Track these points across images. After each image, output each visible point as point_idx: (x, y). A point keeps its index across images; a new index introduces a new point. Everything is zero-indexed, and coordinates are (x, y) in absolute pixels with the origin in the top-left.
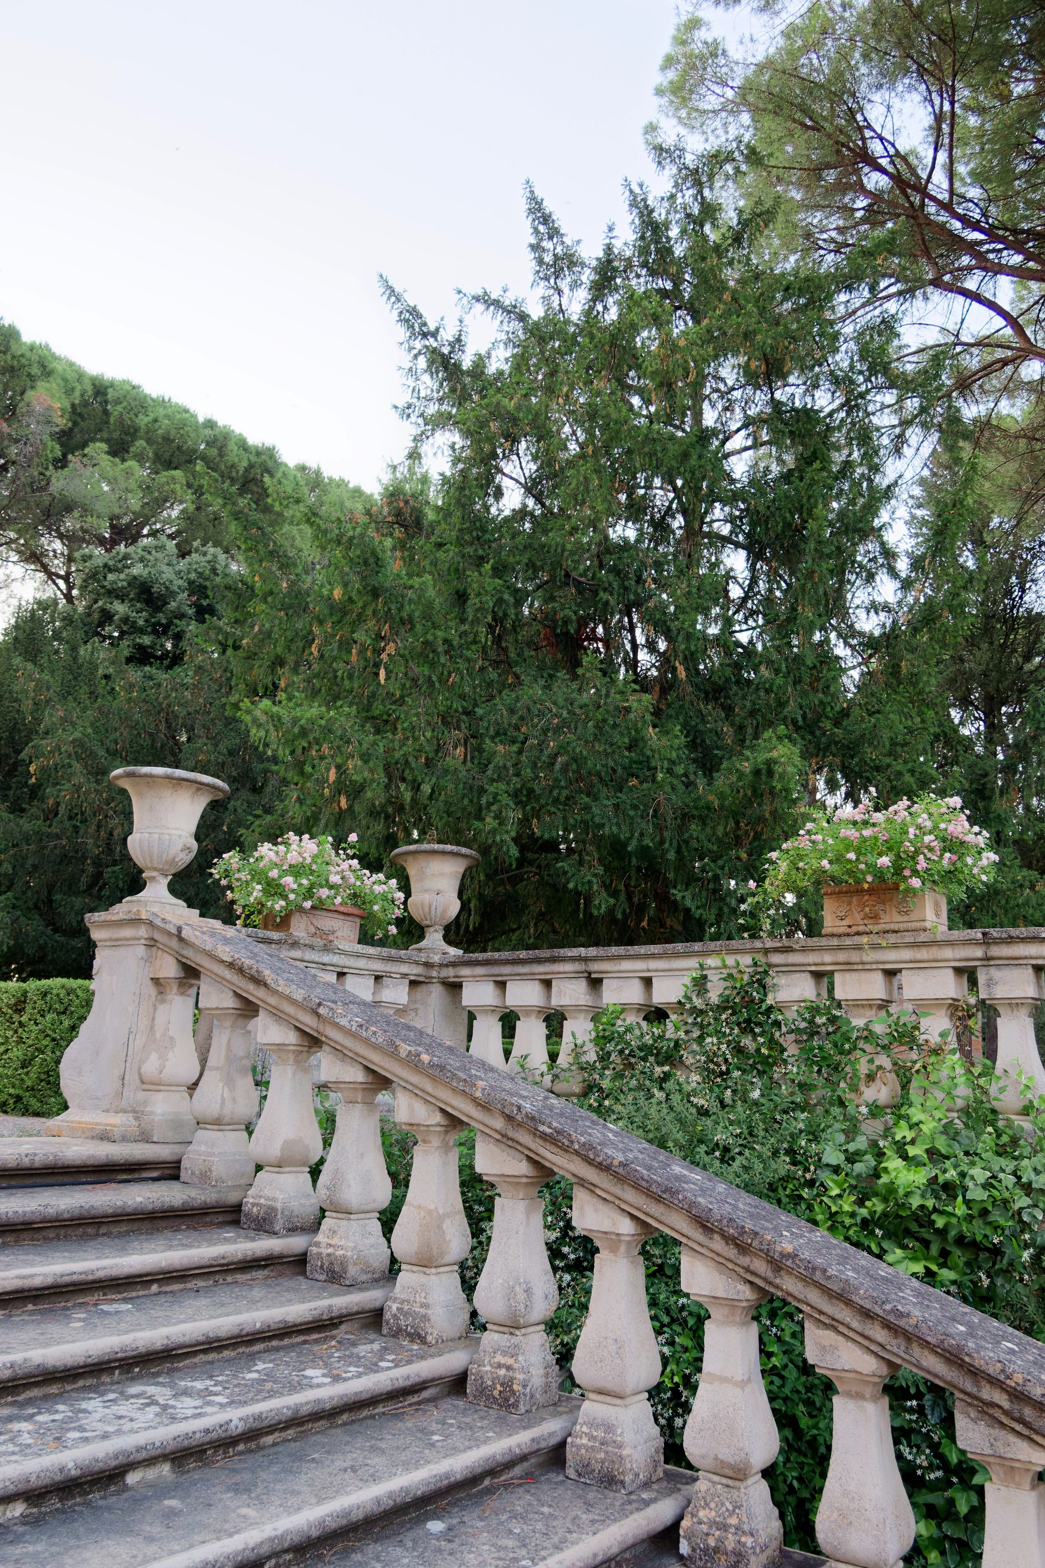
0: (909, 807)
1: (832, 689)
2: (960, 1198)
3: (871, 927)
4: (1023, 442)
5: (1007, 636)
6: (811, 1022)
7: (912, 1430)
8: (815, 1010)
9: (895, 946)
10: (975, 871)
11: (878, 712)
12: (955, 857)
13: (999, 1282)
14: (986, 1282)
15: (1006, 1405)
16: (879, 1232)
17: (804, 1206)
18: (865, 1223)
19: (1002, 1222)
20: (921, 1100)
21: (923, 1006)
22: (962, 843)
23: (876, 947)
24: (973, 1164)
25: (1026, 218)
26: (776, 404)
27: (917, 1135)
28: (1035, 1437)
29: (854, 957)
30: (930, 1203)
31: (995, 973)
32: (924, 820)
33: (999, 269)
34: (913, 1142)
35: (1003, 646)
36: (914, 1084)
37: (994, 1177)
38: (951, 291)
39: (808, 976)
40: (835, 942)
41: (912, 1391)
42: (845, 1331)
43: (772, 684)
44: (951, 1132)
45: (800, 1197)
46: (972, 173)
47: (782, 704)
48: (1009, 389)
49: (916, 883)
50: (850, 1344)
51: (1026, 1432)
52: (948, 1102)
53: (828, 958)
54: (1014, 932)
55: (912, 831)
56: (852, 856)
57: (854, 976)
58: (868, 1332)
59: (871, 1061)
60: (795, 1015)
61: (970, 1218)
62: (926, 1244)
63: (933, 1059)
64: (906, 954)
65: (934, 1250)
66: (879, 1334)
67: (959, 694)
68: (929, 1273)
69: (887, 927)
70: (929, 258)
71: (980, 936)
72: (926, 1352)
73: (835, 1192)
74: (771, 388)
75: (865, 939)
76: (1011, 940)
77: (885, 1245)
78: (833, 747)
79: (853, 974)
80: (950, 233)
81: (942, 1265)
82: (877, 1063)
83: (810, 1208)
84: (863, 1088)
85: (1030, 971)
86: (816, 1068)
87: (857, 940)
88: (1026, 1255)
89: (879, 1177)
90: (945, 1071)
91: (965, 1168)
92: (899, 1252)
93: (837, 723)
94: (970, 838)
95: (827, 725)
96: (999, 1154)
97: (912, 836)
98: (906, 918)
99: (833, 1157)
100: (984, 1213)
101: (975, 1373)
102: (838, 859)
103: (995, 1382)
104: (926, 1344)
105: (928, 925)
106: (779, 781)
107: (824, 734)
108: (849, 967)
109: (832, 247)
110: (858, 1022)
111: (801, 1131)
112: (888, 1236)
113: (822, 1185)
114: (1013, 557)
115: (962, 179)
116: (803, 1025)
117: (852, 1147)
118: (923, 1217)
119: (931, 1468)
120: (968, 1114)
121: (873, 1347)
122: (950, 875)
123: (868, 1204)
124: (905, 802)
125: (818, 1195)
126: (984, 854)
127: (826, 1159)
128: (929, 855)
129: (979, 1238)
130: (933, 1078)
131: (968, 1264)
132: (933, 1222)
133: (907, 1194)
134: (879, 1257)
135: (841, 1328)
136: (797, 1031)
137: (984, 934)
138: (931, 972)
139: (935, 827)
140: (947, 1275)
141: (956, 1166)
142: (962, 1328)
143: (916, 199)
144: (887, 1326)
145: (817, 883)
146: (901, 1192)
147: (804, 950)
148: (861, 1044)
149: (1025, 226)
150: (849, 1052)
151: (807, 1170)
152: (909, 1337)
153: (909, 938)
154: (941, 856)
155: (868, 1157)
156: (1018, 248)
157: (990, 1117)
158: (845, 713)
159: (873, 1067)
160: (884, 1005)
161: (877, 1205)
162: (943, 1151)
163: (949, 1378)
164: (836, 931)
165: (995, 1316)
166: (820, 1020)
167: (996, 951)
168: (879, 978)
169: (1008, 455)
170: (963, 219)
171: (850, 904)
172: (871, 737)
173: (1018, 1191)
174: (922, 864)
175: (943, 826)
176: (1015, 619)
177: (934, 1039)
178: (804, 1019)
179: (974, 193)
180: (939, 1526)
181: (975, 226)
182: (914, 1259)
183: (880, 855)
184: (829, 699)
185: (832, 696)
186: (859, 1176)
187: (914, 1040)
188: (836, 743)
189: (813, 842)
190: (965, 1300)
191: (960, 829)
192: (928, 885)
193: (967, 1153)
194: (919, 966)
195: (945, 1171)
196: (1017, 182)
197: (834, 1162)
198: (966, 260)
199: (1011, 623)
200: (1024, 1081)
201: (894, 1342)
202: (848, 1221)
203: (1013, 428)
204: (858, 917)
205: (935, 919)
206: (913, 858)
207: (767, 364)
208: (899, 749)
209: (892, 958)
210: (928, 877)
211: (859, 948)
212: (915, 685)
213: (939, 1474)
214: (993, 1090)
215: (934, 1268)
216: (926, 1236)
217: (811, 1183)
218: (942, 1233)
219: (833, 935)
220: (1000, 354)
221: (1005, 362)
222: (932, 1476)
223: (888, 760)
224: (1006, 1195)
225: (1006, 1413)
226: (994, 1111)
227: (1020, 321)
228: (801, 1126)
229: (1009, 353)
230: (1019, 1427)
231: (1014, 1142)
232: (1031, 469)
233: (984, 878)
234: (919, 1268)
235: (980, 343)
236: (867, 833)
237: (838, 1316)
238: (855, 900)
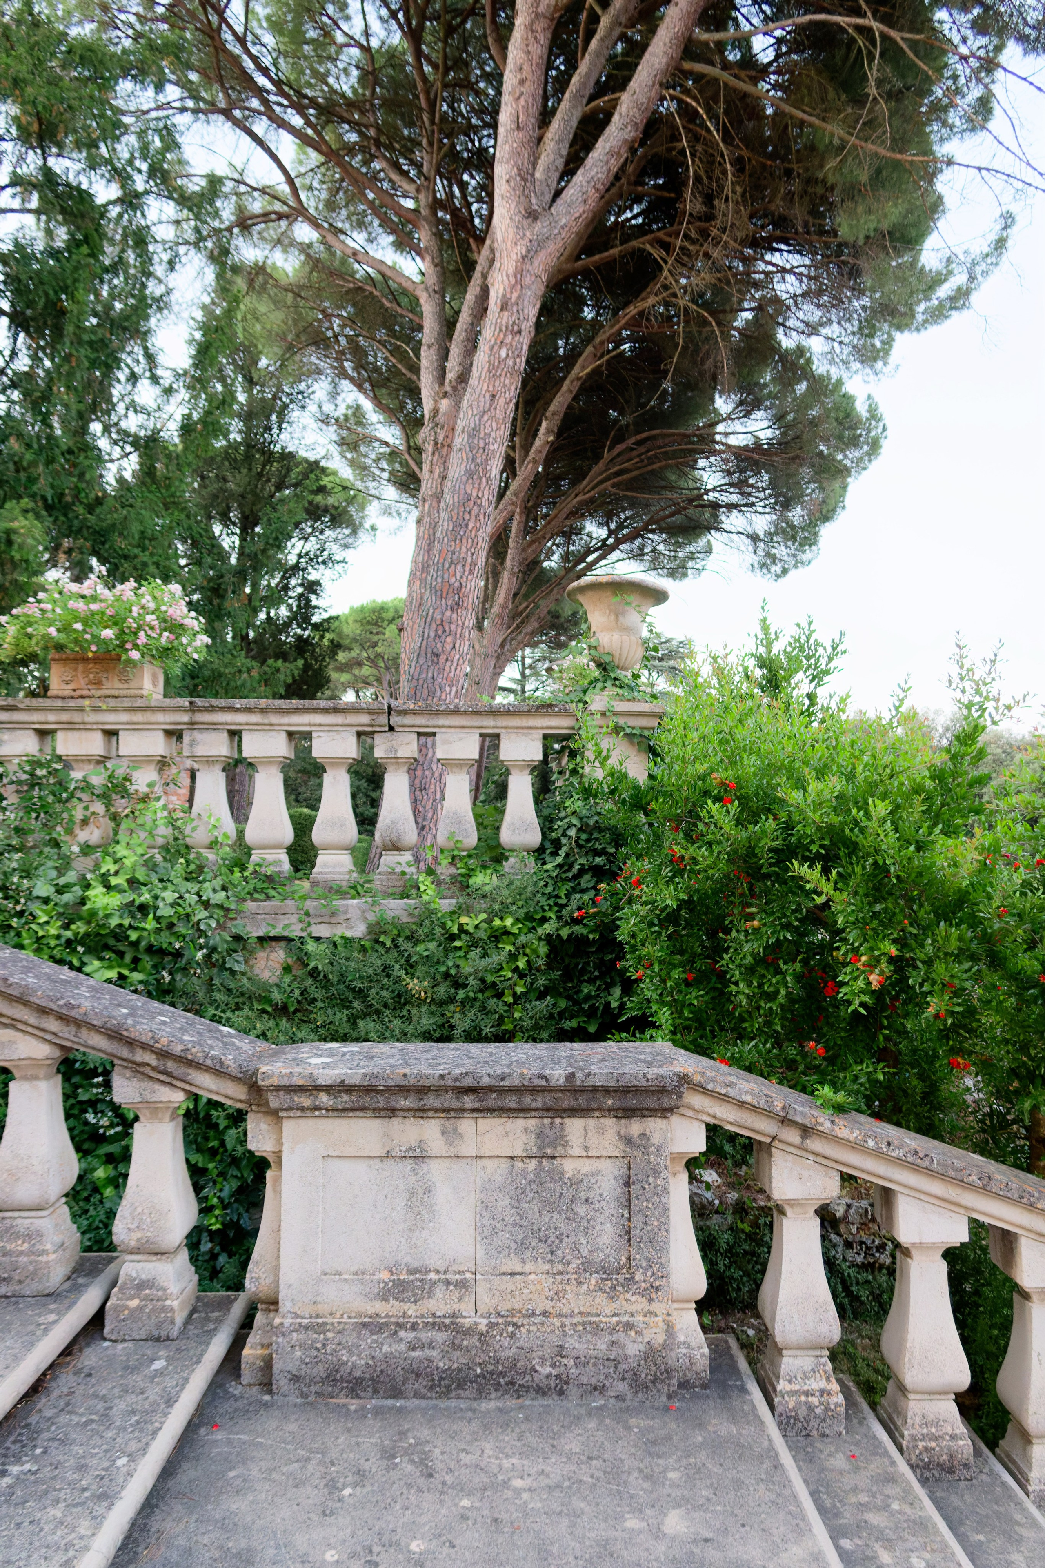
0: (137, 589)
1: (88, 477)
2: (151, 916)
3: (93, 692)
4: (290, 295)
5: (264, 466)
6: (32, 775)
7: (98, 1101)
8: (36, 763)
9: (114, 710)
10: (189, 650)
11: (131, 506)
12: (172, 637)
13: (178, 977)
14: (167, 978)
15: (154, 1063)
16: (80, 949)
17: (12, 933)
18: (69, 942)
19: (184, 931)
20: (127, 839)
21: (138, 761)
22: (181, 626)
23: (96, 710)
24: (165, 888)
25: (310, 85)
26: (47, 171)
27: (121, 868)
28: (175, 1082)
29: (77, 717)
30: (126, 922)
31: (197, 735)
32: (147, 601)
33: (282, 124)
34: (116, 873)
35: (260, 475)
36: (124, 826)
37: (181, 897)
38: (239, 127)
39: (32, 733)
40: (59, 703)
41: (100, 1070)
42: (23, 1027)
43: (21, 458)
44: (150, 864)
45: (10, 927)
46: (268, 18)
47: (32, 480)
48: (284, 242)
49: (135, 655)
50: (28, 1038)
51: (168, 1080)
52: (149, 841)
53: (51, 717)
54: (215, 702)
55: (135, 609)
56: (78, 626)
57: (76, 734)
58: (44, 1025)
59: (86, 808)
60: (16, 768)
61: (158, 931)
62: (121, 954)
63: (141, 806)
64: (124, 717)
65: (128, 958)
66: (53, 1025)
67: (220, 509)
68: (122, 977)
69: (108, 692)
70: (223, 86)
71: (187, 704)
72: (92, 1034)
73: (43, 919)
74: (44, 153)
75: (87, 702)
76: (212, 709)
77: (85, 959)
78: (85, 532)
79: (76, 733)
80: (243, 70)
81: (132, 970)
82: (92, 809)
83: (18, 935)
84: (77, 831)
85: (225, 734)
86: (34, 815)
87: (80, 702)
88: (199, 955)
89: (84, 904)
90: (150, 814)
91: (157, 892)
92: (97, 963)
93: (90, 509)
94: (188, 622)
95: (80, 510)
96: (187, 879)
97: (135, 614)
98: (126, 686)
99: (43, 889)
100: (171, 926)
101: (131, 1043)
102: (65, 629)
103: (145, 1047)
104: (93, 1027)
105: (145, 693)
106: (18, 551)
107: (77, 517)
108: (71, 726)
109: (130, 32)
110: (76, 775)
111: (14, 870)
112: (88, 951)
113: (31, 914)
114: (275, 397)
115: (259, 20)
116: (25, 777)
117: (62, 881)
118: (119, 934)
119: (112, 1125)
120: (168, 850)
121: (48, 1037)
122: (166, 652)
123: (73, 927)
124: (132, 584)
125: (26, 923)
126: (199, 637)
127: (36, 893)
128: (150, 632)
129: (164, 946)
130: (140, 821)
131: (155, 967)
132: (128, 937)
133: (107, 916)
134: (79, 970)
135: (20, 1026)
136: (19, 782)
137: (191, 703)
138: (144, 733)
139: (157, 609)
140: (136, 976)
141: (150, 891)
142: (125, 1011)
143: (214, 19)
144: (61, 1017)
145: (46, 649)
146: (101, 914)
147: (29, 709)
148: (79, 794)
149: (308, 92)
150: (68, 800)
151: (18, 902)
152: (78, 1024)
153: (127, 703)
154: (160, 635)
155: (76, 888)
156: (301, 110)
157: (183, 851)
158: (99, 501)
159: (88, 813)
160: (102, 761)
161: (80, 928)
162: (142, 880)
163: (110, 1050)
164: (60, 693)
165: (173, 1005)
166: (40, 772)
167: (200, 717)
168: (98, 737)
169: (277, 303)
170: (255, 59)
171: (76, 670)
172: (121, 528)
173: (199, 907)
174: (142, 639)
175: (163, 608)
176: (272, 453)
177: (143, 789)
178: (25, 772)
179: (269, 39)
180: (116, 1168)
181: (265, 72)
182: (110, 967)
183: (106, 627)
184: (84, 485)
185: (88, 482)
186: (66, 905)
187: (125, 790)
188: (88, 528)
189: (43, 611)
190: (149, 995)
191: (178, 613)
192: (149, 658)
193: (161, 880)
194: (135, 727)
195: (140, 895)
196: (306, 47)
197: (44, 894)
198: (255, 103)
199: (269, 456)
200: (213, 821)
201: (66, 1029)
202: (53, 943)
203: (284, 282)
204: (82, 682)
205: (151, 687)
206: (135, 634)
207: (40, 124)
208: (147, 542)
209: (111, 719)
210: (147, 651)
211: (81, 710)
212: (168, 487)
213: (119, 1129)
214: (187, 831)
215: (126, 972)
216: (122, 948)
217: (21, 914)
218: (135, 944)
219: (57, 697)
220: (278, 207)
221: (280, 216)
222: (112, 1132)
223: (136, 551)
224: (189, 910)
225: (154, 1069)
226: (187, 847)
227: (298, 182)
228: (15, 865)
229: (286, 208)
230: (163, 1077)
231: (201, 869)
232: (295, 322)
233: (196, 656)
234: (113, 974)
235: (263, 191)
236: (94, 607)
237: (17, 1016)
238: (80, 667)
